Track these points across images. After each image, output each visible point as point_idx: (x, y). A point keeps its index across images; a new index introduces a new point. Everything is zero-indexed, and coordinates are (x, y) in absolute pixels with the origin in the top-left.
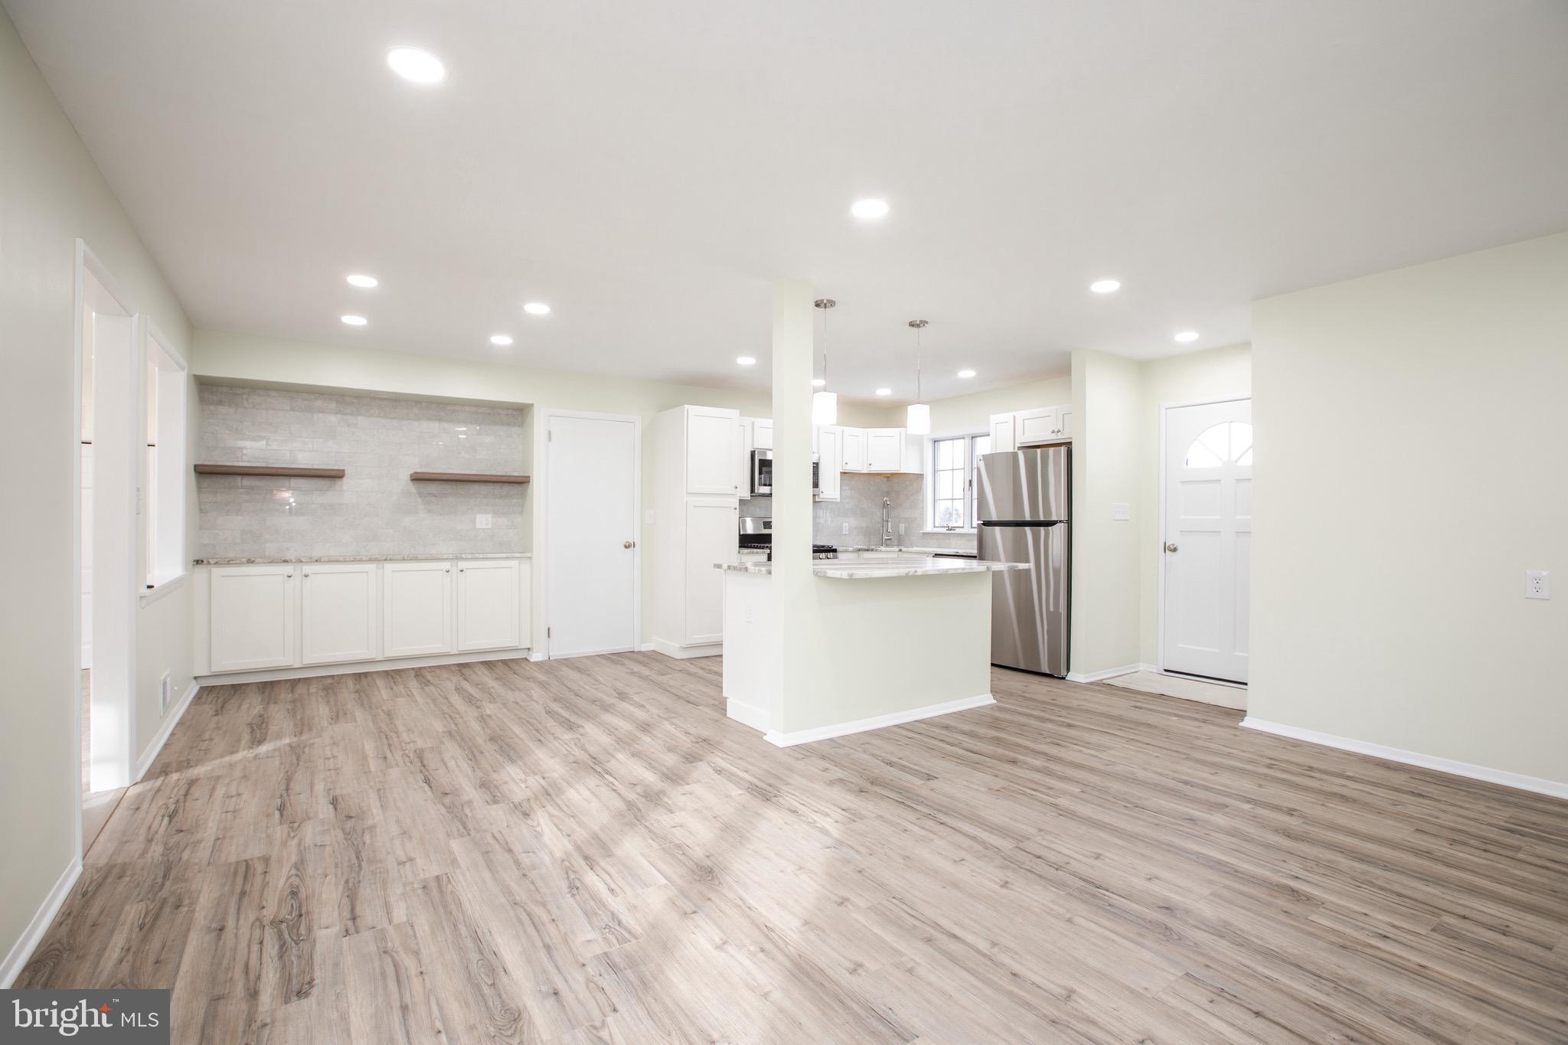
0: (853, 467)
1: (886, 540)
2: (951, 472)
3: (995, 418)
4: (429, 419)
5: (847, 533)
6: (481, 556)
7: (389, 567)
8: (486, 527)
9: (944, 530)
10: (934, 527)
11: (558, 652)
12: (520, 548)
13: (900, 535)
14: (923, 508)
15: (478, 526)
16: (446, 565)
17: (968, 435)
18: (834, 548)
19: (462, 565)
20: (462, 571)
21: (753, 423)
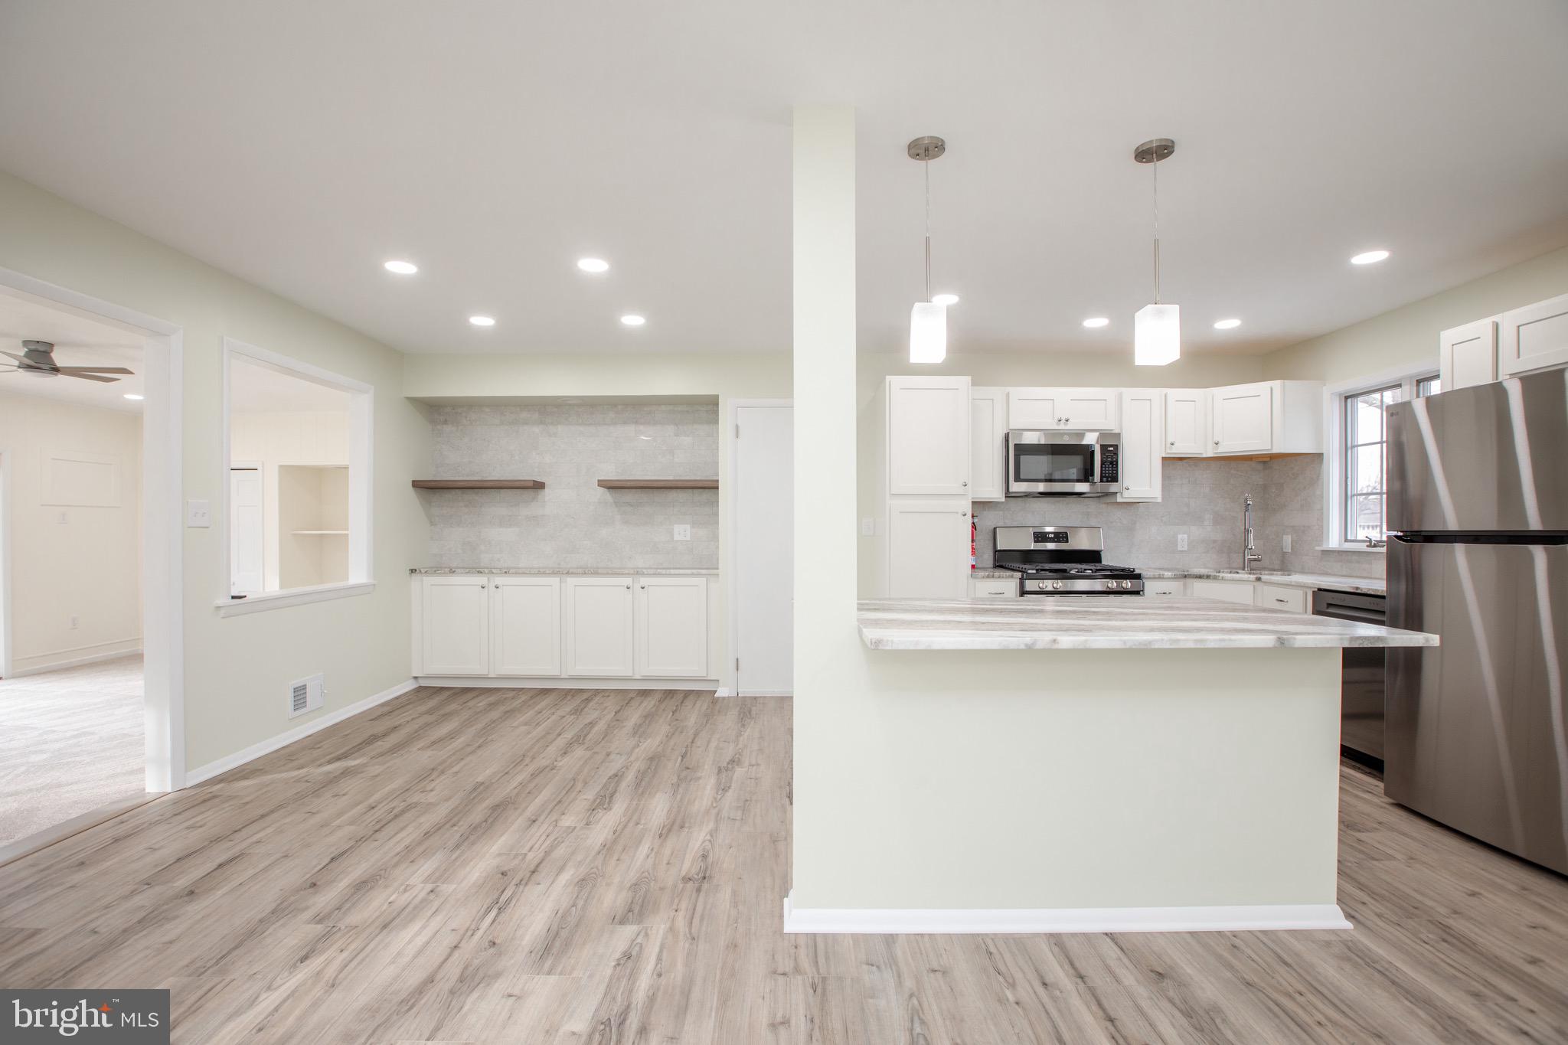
0: (1186, 447)
1: (1250, 561)
2: (1379, 445)
3: (1449, 336)
4: (625, 423)
5: (1186, 548)
6: (664, 572)
7: (571, 581)
8: (685, 539)
9: (1363, 547)
10: (1346, 540)
11: (748, 690)
12: (706, 564)
13: (1284, 554)
14: (1322, 509)
15: (677, 537)
16: (628, 581)
17: (1411, 377)
18: (1137, 572)
19: (644, 581)
20: (643, 588)
21: (1008, 395)
